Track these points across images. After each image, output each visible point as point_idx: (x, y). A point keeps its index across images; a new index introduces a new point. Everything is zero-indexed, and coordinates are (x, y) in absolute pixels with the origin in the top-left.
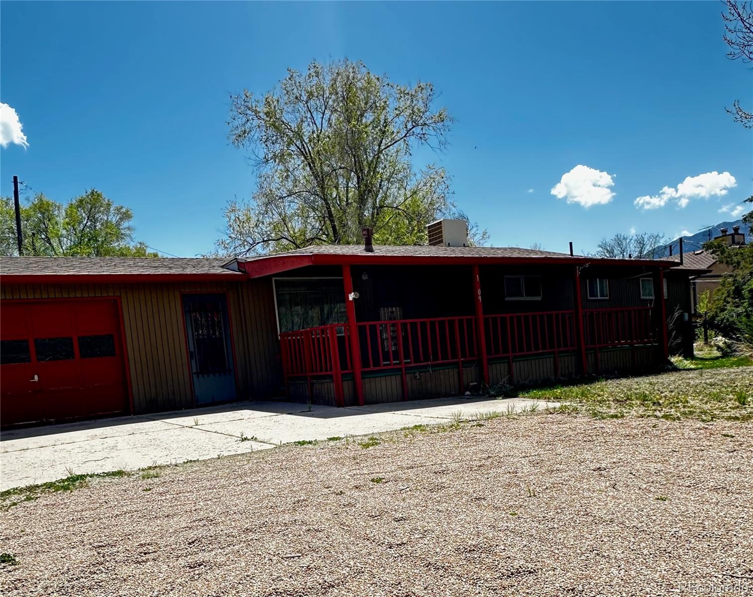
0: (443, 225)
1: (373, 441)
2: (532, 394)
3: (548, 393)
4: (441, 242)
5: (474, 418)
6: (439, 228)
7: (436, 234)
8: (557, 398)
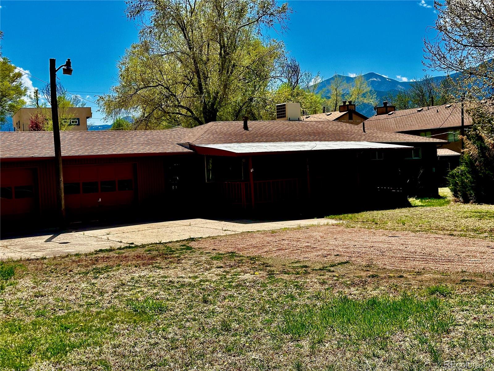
0: (286, 106)
1: (273, 232)
2: (330, 217)
3: (337, 217)
4: (285, 117)
5: (305, 226)
6: (283, 108)
7: (281, 111)
8: (340, 219)
